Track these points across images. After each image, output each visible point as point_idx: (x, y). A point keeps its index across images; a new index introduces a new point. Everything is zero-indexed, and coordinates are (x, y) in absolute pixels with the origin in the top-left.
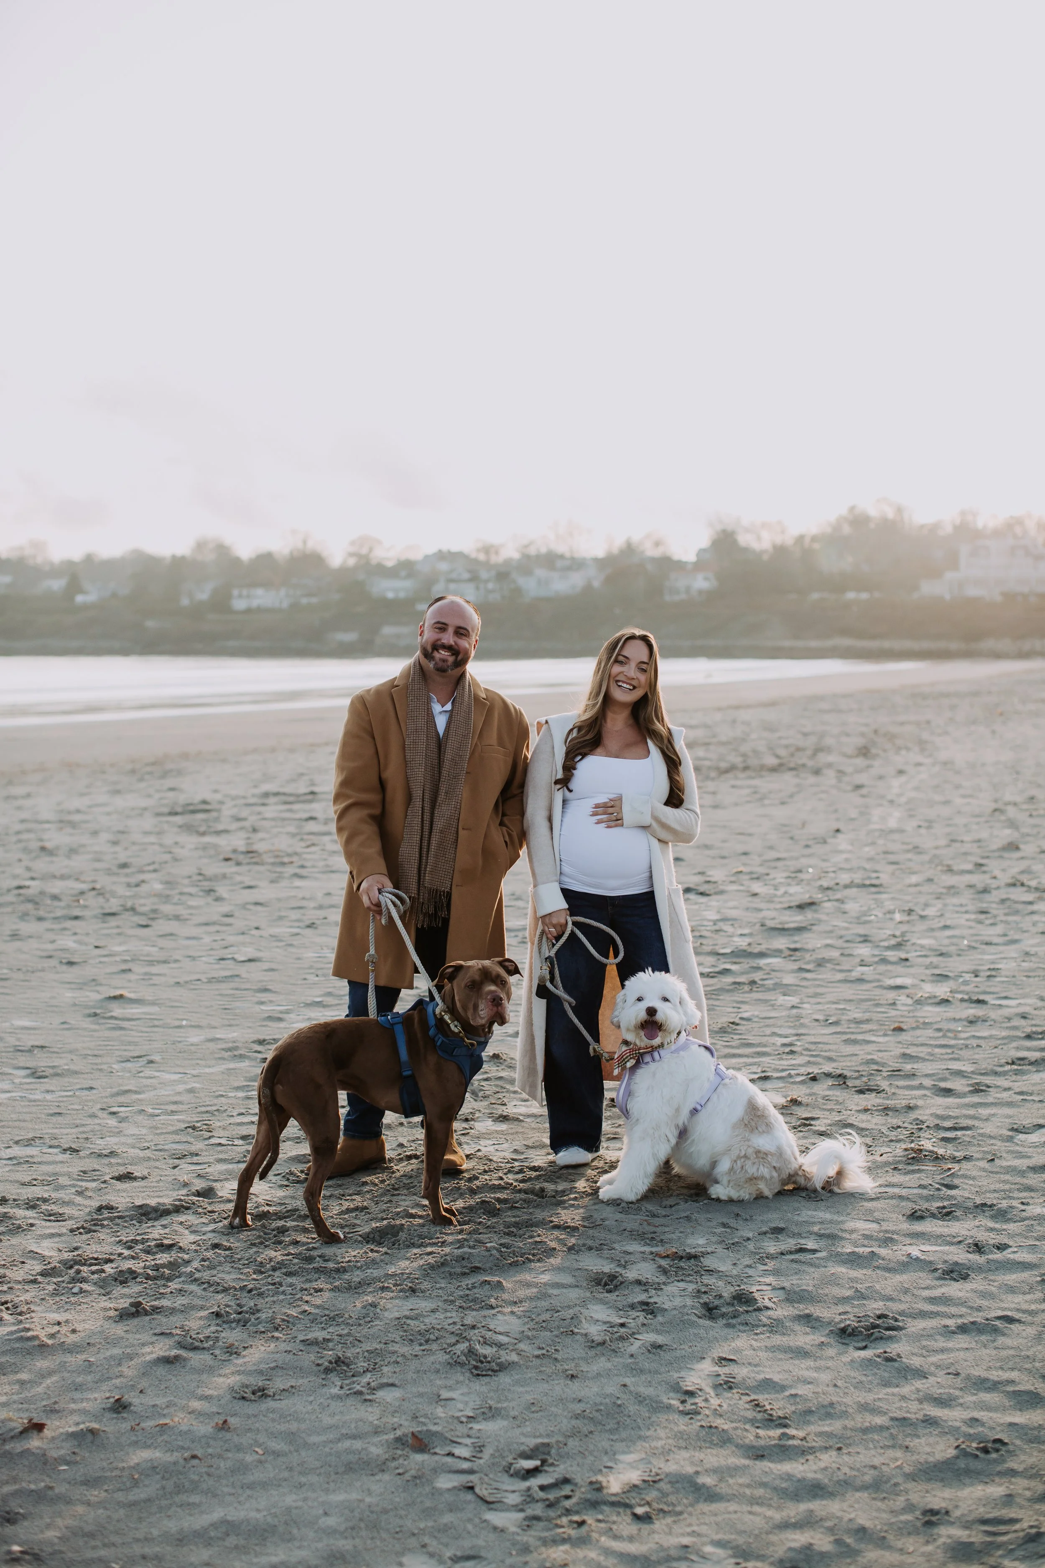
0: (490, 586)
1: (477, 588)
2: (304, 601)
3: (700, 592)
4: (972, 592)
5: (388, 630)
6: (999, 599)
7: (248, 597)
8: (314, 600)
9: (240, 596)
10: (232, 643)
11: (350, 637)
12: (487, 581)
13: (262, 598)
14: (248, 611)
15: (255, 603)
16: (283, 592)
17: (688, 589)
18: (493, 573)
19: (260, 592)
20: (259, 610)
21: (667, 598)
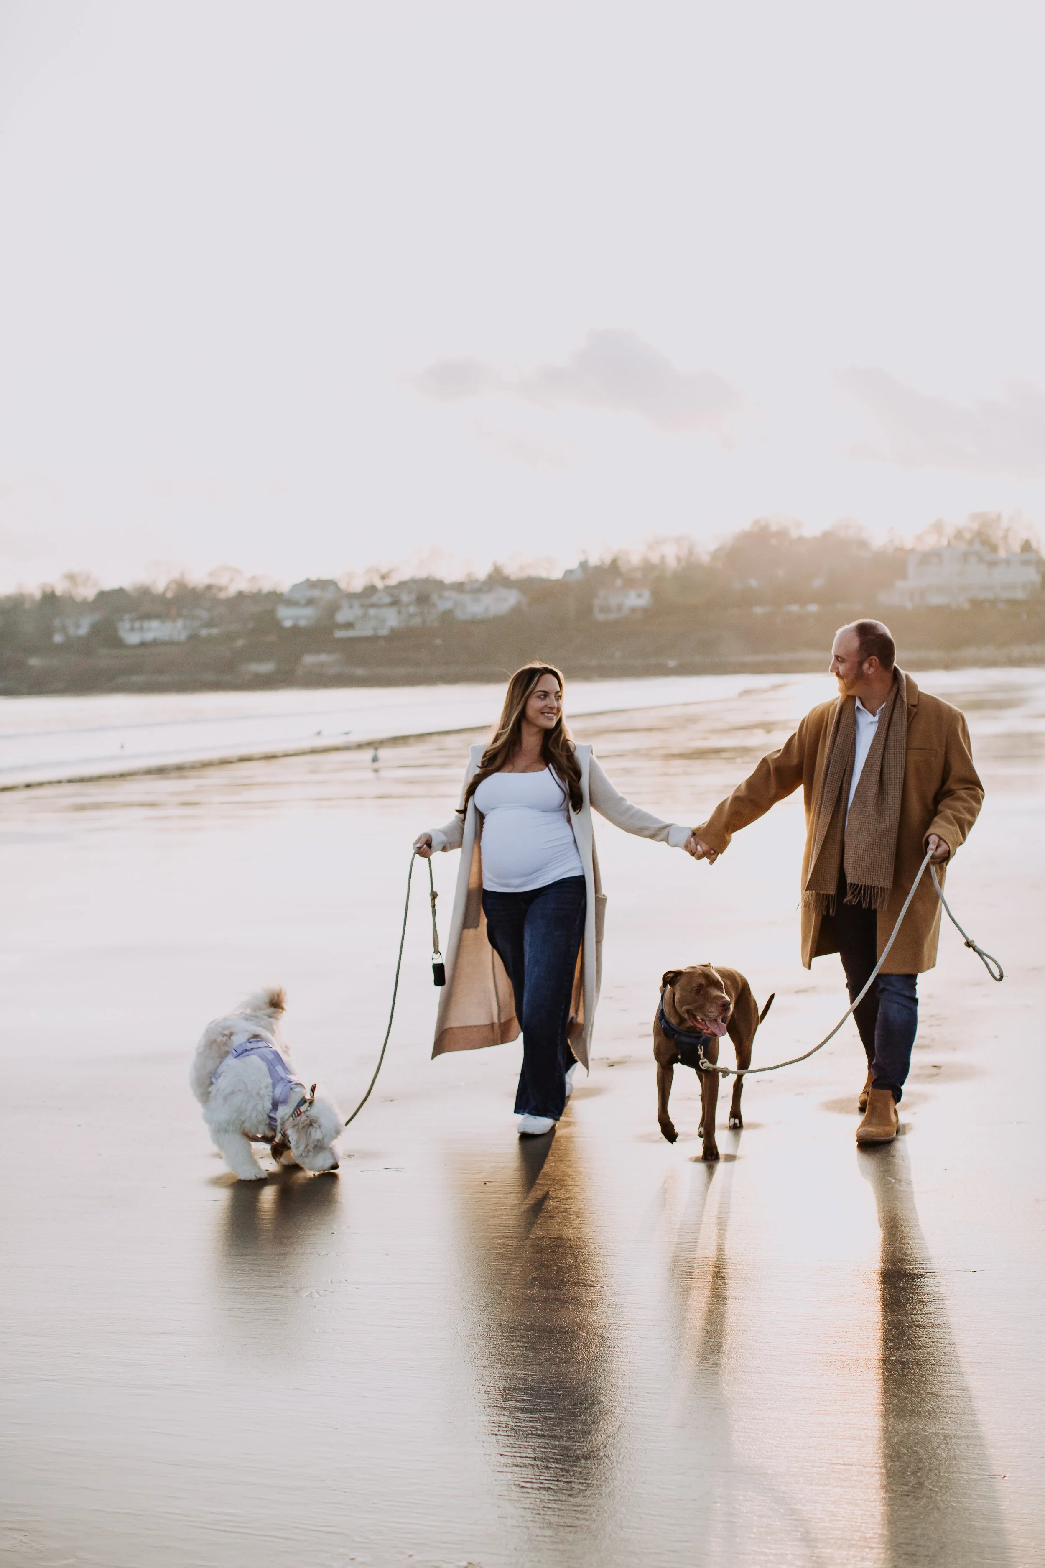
0: (412, 609)
1: (400, 613)
2: (204, 632)
3: (633, 610)
4: (936, 600)
5: (309, 659)
6: (967, 606)
7: (141, 629)
8: (215, 631)
9: (132, 629)
10: (135, 679)
11: (266, 668)
12: (408, 605)
13: (155, 630)
14: (143, 644)
15: (149, 636)
16: (180, 623)
17: (620, 608)
18: (413, 596)
19: (155, 624)
20: (155, 643)
21: (600, 617)
